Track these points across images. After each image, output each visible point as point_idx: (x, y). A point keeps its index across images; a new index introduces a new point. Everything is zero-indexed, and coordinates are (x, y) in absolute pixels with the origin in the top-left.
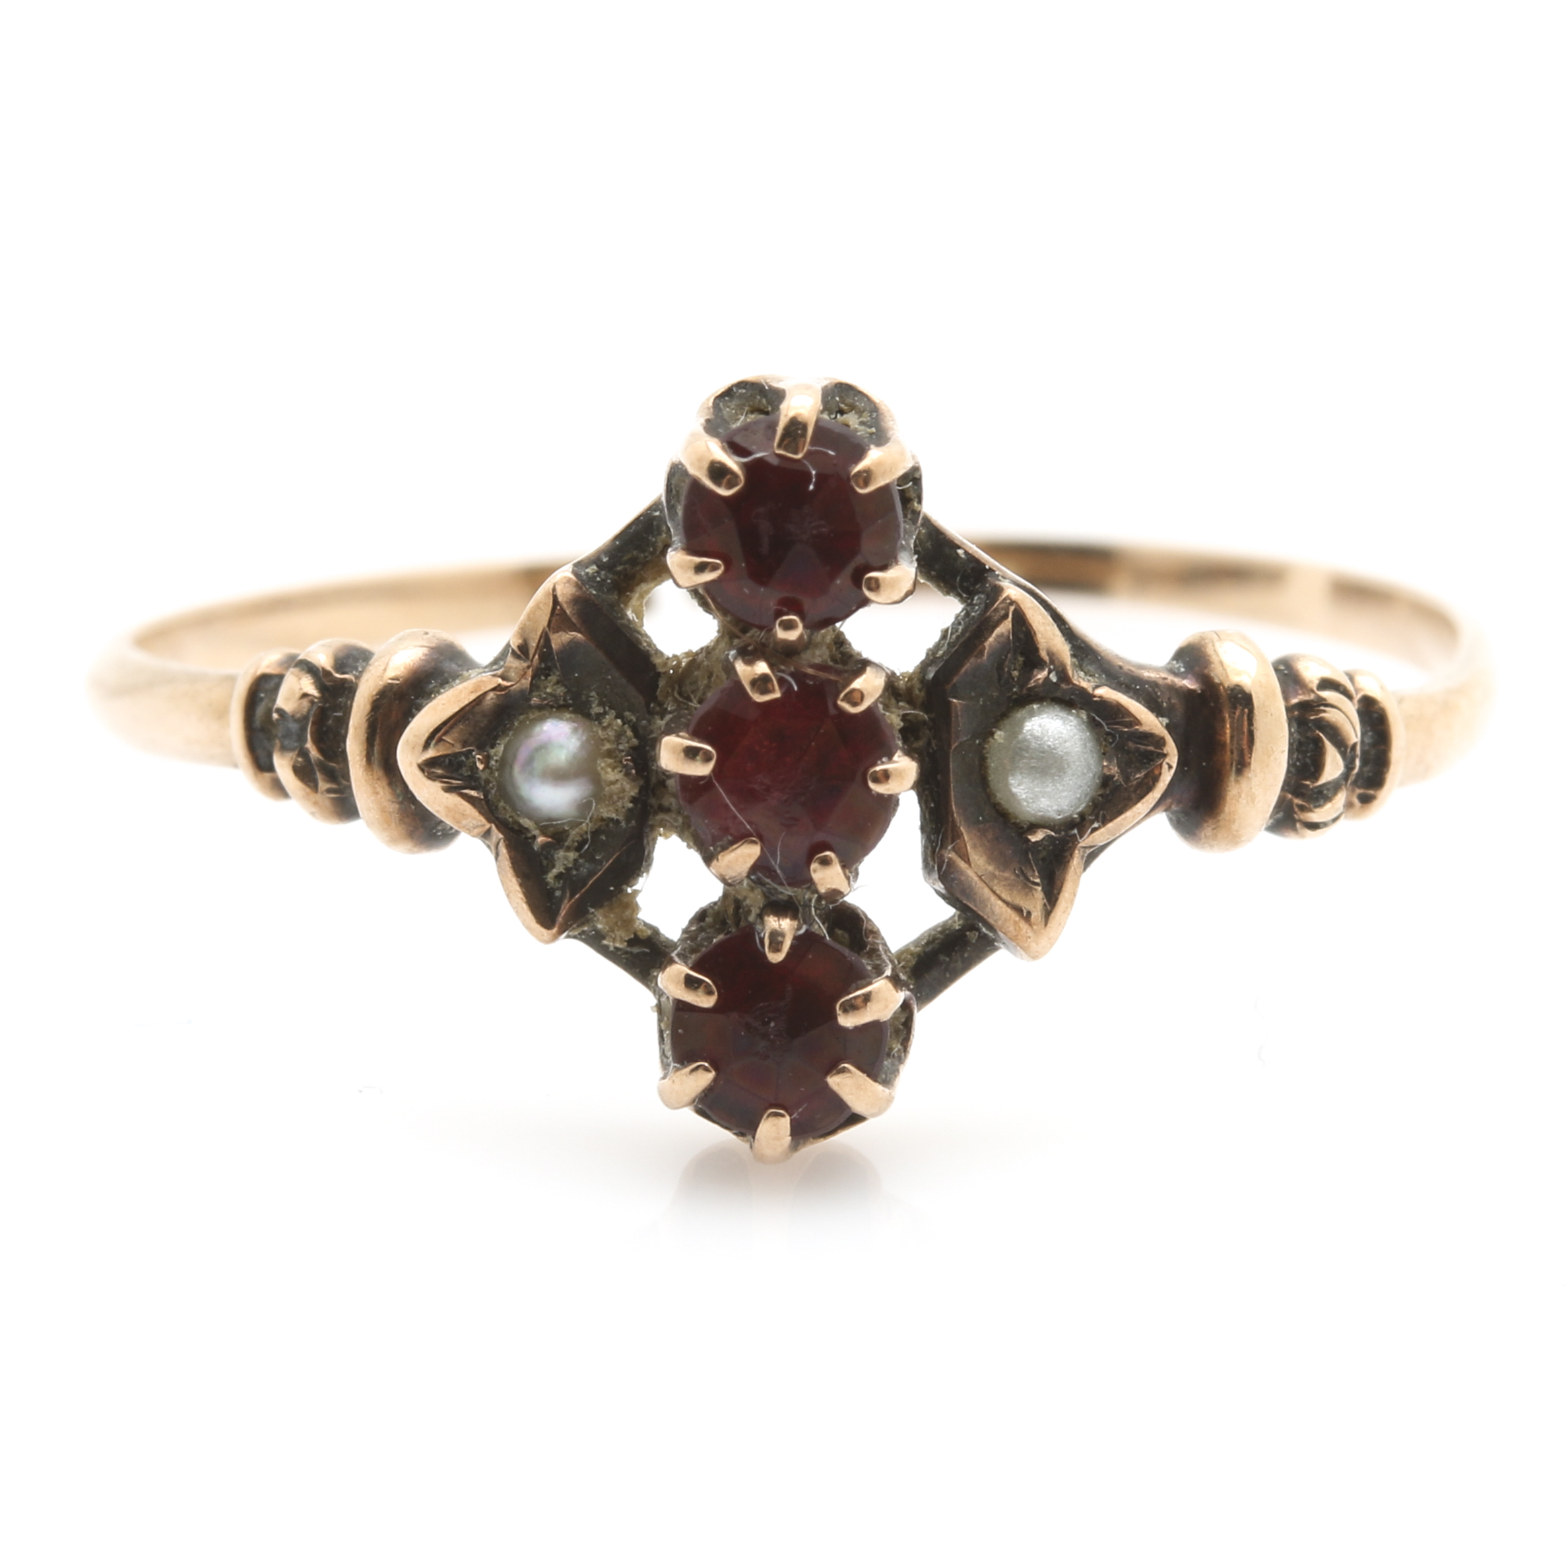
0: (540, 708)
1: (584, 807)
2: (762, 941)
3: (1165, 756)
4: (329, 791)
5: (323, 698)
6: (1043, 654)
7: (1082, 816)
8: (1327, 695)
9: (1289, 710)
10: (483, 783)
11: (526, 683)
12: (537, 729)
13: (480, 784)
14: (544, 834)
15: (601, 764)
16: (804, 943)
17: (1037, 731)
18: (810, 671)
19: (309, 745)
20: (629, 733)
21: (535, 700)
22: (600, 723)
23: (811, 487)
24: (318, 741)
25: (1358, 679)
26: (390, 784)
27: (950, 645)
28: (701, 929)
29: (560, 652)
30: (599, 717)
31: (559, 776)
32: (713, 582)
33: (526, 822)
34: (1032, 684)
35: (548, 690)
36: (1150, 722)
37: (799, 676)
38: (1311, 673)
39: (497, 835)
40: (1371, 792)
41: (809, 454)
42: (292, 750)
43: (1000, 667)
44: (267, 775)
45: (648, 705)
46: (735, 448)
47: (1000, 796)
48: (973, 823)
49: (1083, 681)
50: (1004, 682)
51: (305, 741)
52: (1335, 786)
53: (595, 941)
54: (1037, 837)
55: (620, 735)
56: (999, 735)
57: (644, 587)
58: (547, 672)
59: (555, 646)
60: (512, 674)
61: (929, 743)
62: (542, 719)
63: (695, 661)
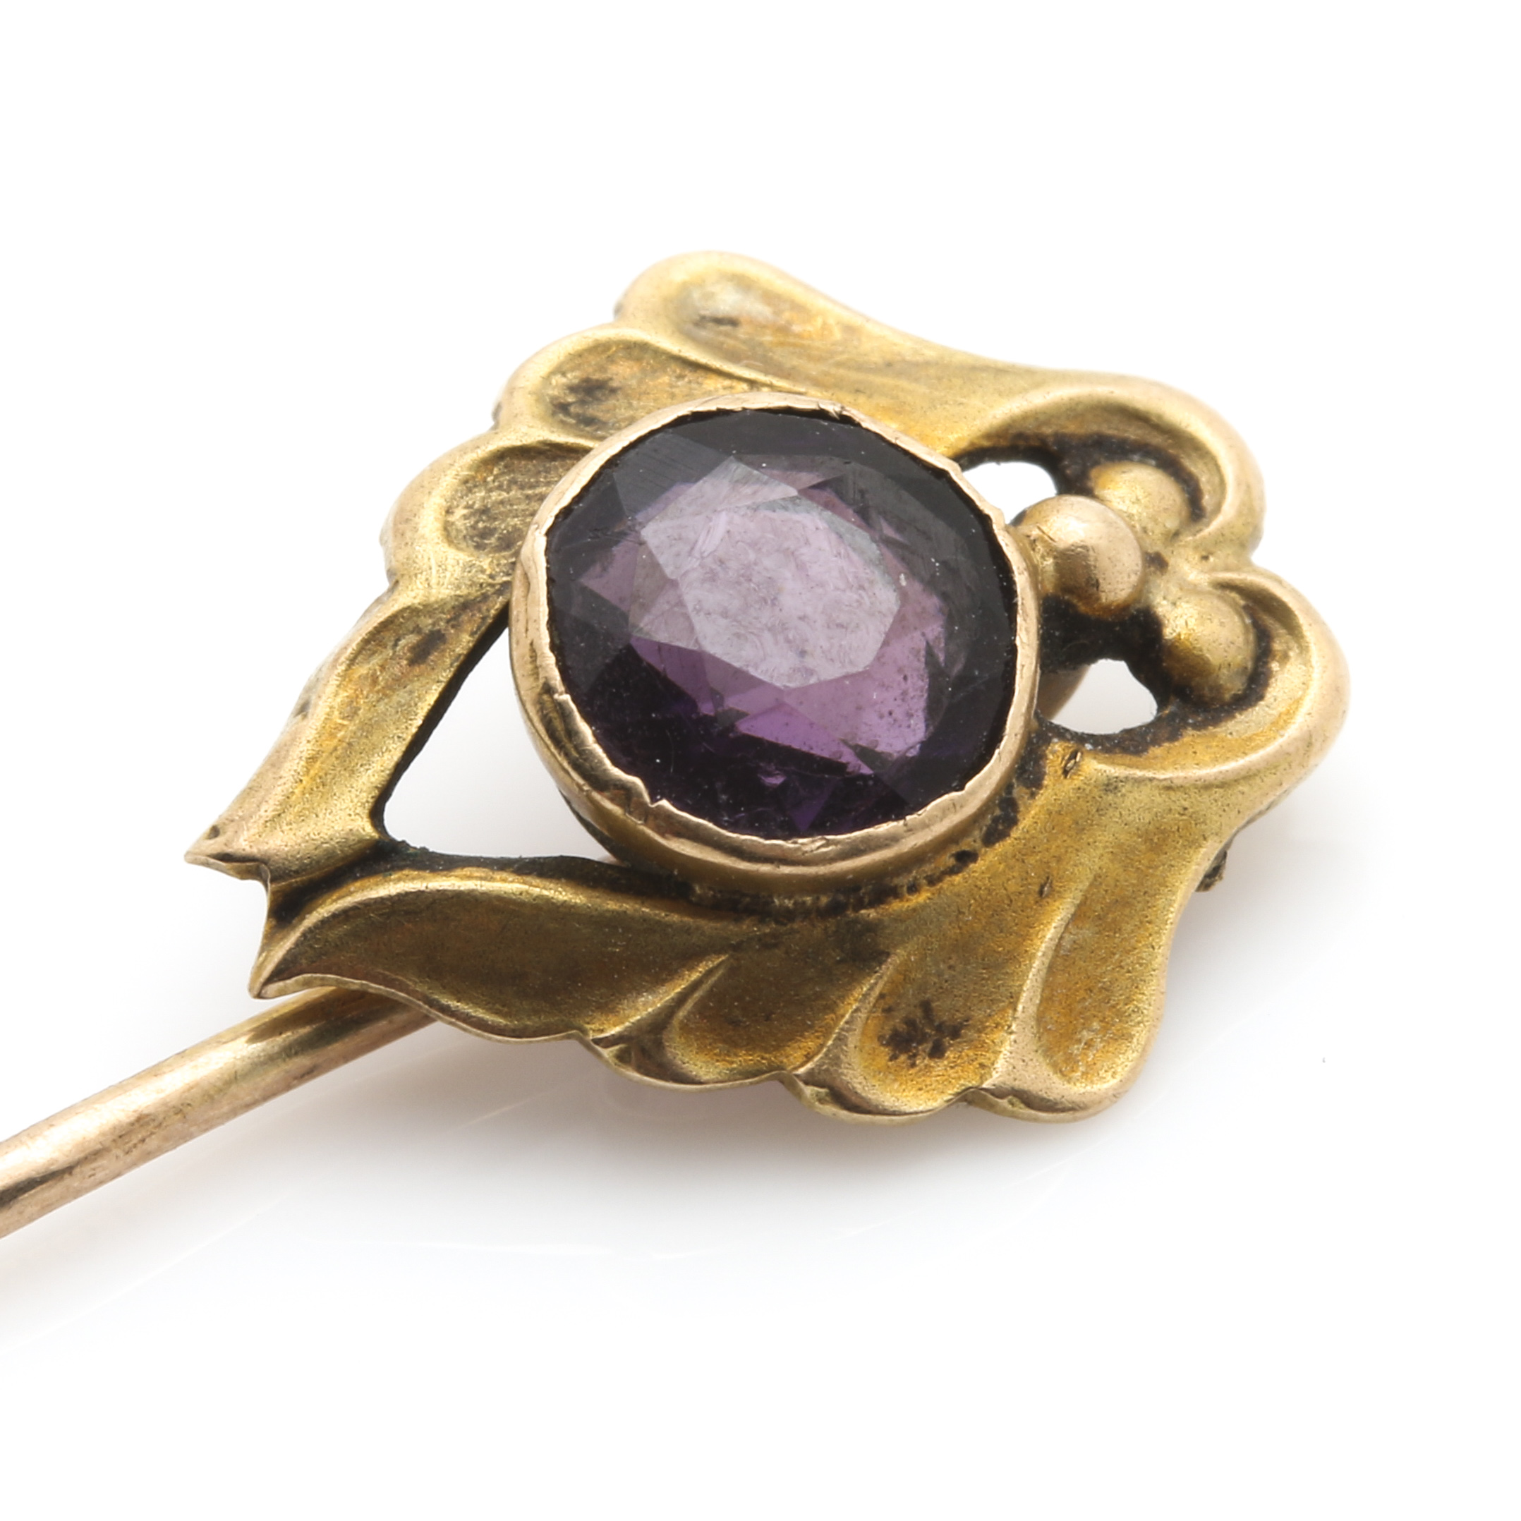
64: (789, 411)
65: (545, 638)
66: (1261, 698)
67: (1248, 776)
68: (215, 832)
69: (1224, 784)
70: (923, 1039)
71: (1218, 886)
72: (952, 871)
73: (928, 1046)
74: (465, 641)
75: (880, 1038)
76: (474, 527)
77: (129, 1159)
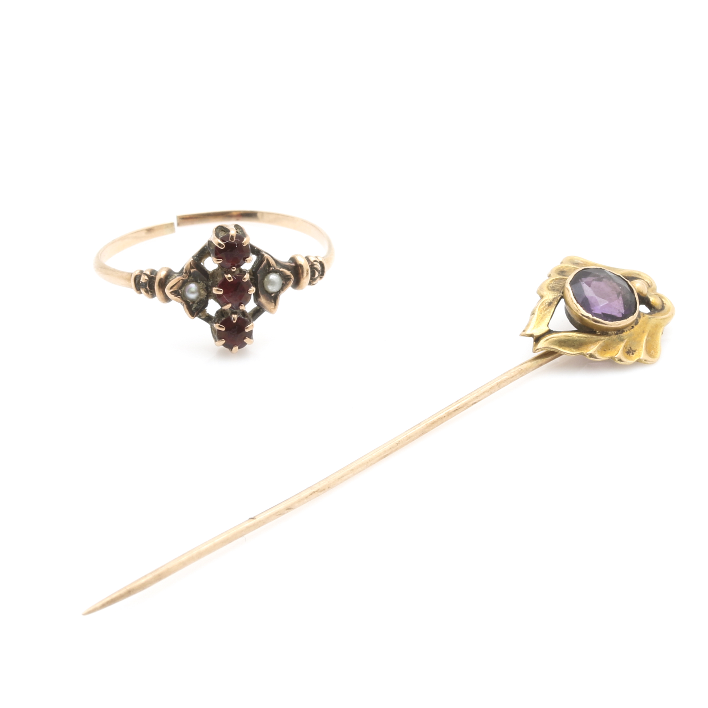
0: (189, 282)
1: (198, 298)
2: (232, 319)
3: (291, 278)
4: (151, 295)
5: (149, 280)
6: (272, 265)
7: (280, 290)
8: (315, 263)
9: (310, 266)
10: (181, 295)
11: (187, 278)
12: (189, 285)
14: (191, 302)
15: (201, 290)
16: (239, 319)
17: (272, 278)
18: (237, 275)
19: (148, 287)
20: (205, 285)
21: (189, 281)
23: (236, 247)
24: (149, 287)
25: (318, 258)
26: (163, 294)
27: (256, 265)
28: (218, 315)
30: (199, 283)
31: (193, 293)
32: (221, 263)
33: (188, 300)
34: (270, 270)
35: (191, 279)
36: (288, 273)
37: (236, 276)
38: (312, 259)
39: (183, 303)
40: (322, 276)
41: (235, 241)
42: (144, 288)
43: (265, 268)
44: (139, 291)
46: (223, 240)
47: (267, 289)
48: (263, 294)
49: (278, 268)
50: (266, 270)
51: (147, 287)
52: (317, 278)
53: (200, 317)
54: (273, 295)
55: (203, 285)
56: (266, 279)
57: (204, 259)
58: (190, 276)
59: (191, 272)
60: (185, 277)
61: (254, 282)
62: (190, 284)
63: (214, 271)
64: (597, 268)
65: (573, 297)
66: (664, 309)
67: (666, 318)
68: (524, 331)
69: (664, 319)
70: (631, 352)
71: (663, 334)
72: (632, 329)
73: (632, 353)
74: (556, 303)
75: (625, 352)
76: (552, 289)
77: (521, 375)
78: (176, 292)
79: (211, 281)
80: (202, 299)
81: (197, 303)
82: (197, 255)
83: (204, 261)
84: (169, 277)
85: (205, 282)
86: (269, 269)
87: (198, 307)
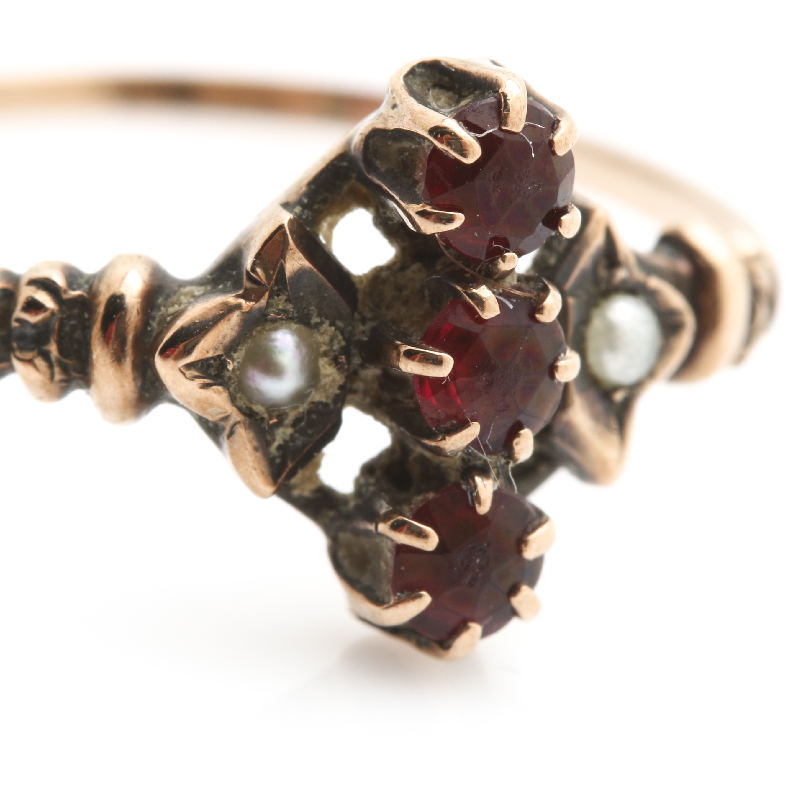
0: (274, 321)
3: (684, 325)
5: (61, 310)
6: (620, 256)
10: (226, 380)
11: (264, 302)
12: (270, 337)
13: (224, 381)
14: (271, 416)
15: (322, 362)
16: (498, 497)
18: (518, 292)
19: (52, 348)
20: (340, 337)
21: (270, 315)
22: (318, 331)
29: (291, 278)
30: (317, 326)
31: (282, 373)
33: (259, 409)
34: (614, 281)
35: (281, 307)
39: (236, 418)
41: (525, 129)
45: (353, 315)
46: (469, 126)
49: (640, 274)
54: (618, 397)
55: (333, 339)
57: (331, 219)
58: (278, 293)
59: (286, 273)
60: (253, 296)
62: (277, 330)
78: (209, 366)
79: (371, 319)
80: (321, 403)
81: (295, 424)
82: (305, 201)
83: (332, 226)
84: (160, 300)
85: (340, 323)
86: (611, 276)
87: (299, 443)
